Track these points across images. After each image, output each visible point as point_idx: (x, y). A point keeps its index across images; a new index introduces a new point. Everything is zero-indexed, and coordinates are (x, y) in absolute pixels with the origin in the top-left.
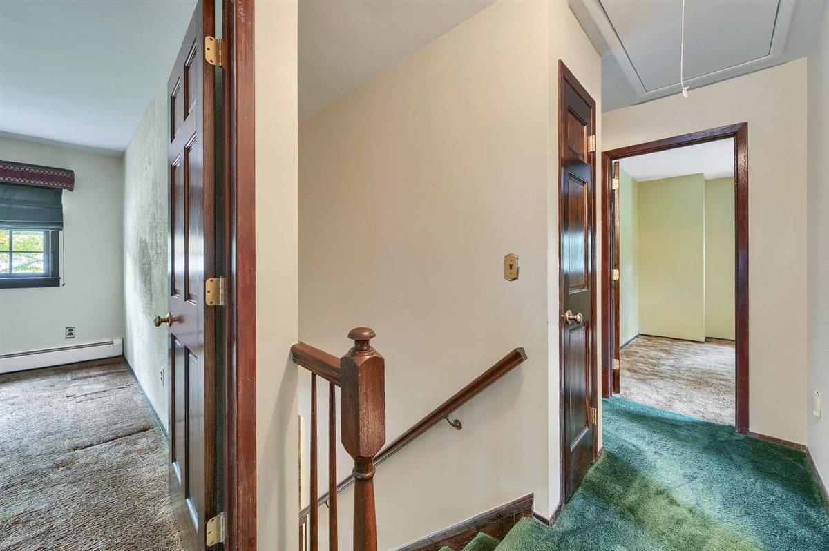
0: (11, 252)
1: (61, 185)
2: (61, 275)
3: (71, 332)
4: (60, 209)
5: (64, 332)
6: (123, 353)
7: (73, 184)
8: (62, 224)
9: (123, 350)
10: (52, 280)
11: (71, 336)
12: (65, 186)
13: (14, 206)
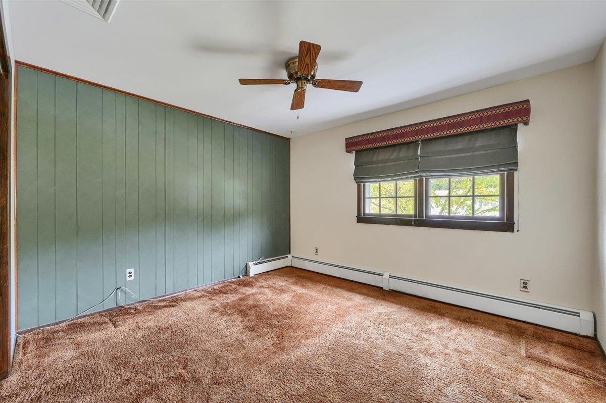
0: (473, 196)
1: (515, 120)
2: (515, 220)
3: (525, 285)
4: (515, 147)
5: (519, 284)
6: (595, 335)
7: (529, 116)
8: (516, 163)
9: (595, 330)
10: (506, 225)
11: (525, 290)
12: (520, 119)
13: (477, 153)
